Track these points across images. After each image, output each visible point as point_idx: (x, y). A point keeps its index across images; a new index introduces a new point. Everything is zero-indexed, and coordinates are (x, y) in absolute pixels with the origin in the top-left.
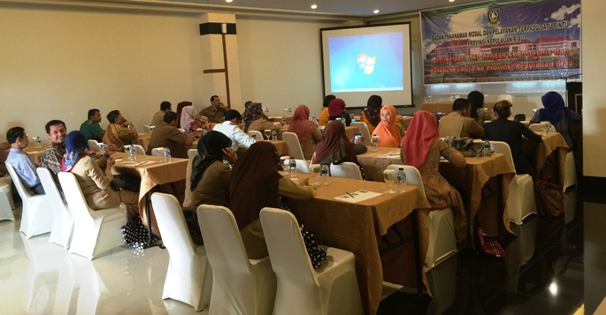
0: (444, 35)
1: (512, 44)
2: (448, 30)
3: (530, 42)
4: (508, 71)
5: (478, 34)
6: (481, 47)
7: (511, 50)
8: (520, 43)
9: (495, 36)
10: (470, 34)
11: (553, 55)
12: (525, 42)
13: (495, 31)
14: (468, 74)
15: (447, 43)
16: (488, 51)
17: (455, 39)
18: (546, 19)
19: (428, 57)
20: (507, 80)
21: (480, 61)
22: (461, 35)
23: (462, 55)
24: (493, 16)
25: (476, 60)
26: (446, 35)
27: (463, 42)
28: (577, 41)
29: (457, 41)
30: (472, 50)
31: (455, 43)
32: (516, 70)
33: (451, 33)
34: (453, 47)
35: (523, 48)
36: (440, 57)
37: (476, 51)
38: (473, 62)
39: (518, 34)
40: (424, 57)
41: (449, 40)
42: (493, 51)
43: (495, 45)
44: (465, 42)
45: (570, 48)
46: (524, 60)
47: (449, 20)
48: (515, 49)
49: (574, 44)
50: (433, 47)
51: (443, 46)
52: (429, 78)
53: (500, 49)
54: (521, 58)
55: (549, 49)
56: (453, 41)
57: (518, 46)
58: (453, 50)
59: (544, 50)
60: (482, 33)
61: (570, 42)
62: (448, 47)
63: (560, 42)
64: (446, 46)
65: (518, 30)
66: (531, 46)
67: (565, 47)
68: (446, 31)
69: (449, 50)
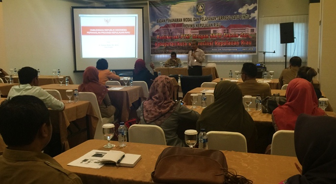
0: (165, 19)
1: (213, 28)
2: (169, 16)
3: (224, 28)
4: (210, 47)
5: (189, 20)
6: (192, 29)
7: (212, 32)
8: (218, 28)
9: (202, 22)
10: (184, 20)
11: (239, 37)
12: (222, 27)
13: (201, 18)
14: (183, 48)
15: (168, 25)
16: (197, 32)
17: (174, 23)
18: (236, 13)
19: (154, 34)
20: (209, 53)
21: (191, 39)
22: (178, 20)
23: (178, 34)
24: (200, 8)
25: (188, 38)
26: (167, 19)
27: (179, 25)
28: (255, 28)
29: (175, 24)
30: (185, 31)
32: (215, 46)
33: (170, 18)
34: (172, 29)
35: (220, 31)
36: (163, 35)
37: (188, 32)
38: (186, 40)
39: (217, 21)
40: (151, 35)
41: (169, 23)
42: (200, 32)
43: (201, 29)
44: (181, 25)
45: (250, 32)
46: (220, 40)
47: (169, 9)
48: (215, 32)
49: (252, 30)
50: (157, 27)
51: (164, 27)
52: (154, 50)
53: (205, 31)
54: (219, 38)
55: (237, 33)
56: (172, 24)
57: (217, 30)
58: (172, 31)
59: (233, 33)
60: (193, 20)
61: (250, 29)
62: (169, 28)
63: (244, 28)
64: (167, 27)
65: (217, 19)
66: (225, 30)
67: (247, 32)
68: (167, 17)
69: (169, 30)
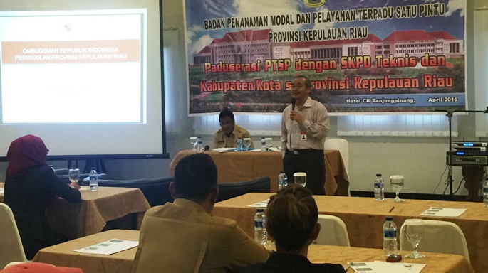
0: (225, 19)
1: (348, 42)
3: (377, 40)
4: (339, 93)
5: (286, 20)
6: (293, 45)
7: (345, 53)
8: (360, 41)
10: (273, 19)
11: (419, 66)
12: (370, 38)
13: (317, 16)
14: (269, 97)
15: (230, 34)
16: (305, 54)
17: (247, 28)
19: (198, 60)
20: (339, 110)
21: (291, 71)
22: (256, 21)
23: (259, 58)
25: (284, 69)
26: (231, 20)
27: (260, 34)
28: (460, 42)
29: (249, 32)
30: (276, 51)
31: (246, 35)
32: (353, 92)
34: (242, 44)
35: (366, 49)
36: (219, 61)
37: (283, 53)
38: (279, 74)
40: (189, 61)
42: (314, 53)
43: (316, 43)
44: (265, 34)
45: (447, 53)
46: (368, 74)
48: (353, 51)
49: (454, 47)
51: (223, 40)
52: (197, 101)
53: (325, 51)
54: (364, 69)
55: (411, 54)
56: (243, 32)
57: (358, 45)
58: (242, 49)
59: (403, 55)
60: (294, 19)
61: (447, 42)
62: (234, 43)
63: (430, 42)
64: (229, 41)
65: (357, 17)
66: (380, 47)
67: (439, 52)
69: (236, 49)
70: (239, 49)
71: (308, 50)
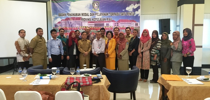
0: (66, 13)
1: (106, 22)
2: (69, 11)
3: (115, 22)
5: (87, 15)
6: (88, 22)
7: (105, 25)
9: (97, 17)
10: (82, 14)
12: (113, 21)
13: (97, 14)
17: (73, 16)
19: (56, 25)
22: (76, 14)
23: (77, 26)
24: (96, 5)
26: (68, 14)
27: (77, 18)
28: (138, 23)
29: (74, 18)
30: (83, 24)
33: (71, 13)
34: (72, 21)
35: (111, 24)
36: (64, 26)
37: (86, 24)
39: (109, 17)
40: (53, 26)
41: (69, 17)
42: (95, 25)
43: (96, 22)
44: (79, 19)
47: (69, 5)
48: (107, 25)
49: (137, 24)
50: (59, 20)
51: (65, 20)
53: (99, 24)
55: (125, 26)
56: (72, 18)
57: (109, 23)
58: (72, 23)
59: (122, 26)
60: (89, 15)
61: (135, 23)
62: (69, 21)
63: (130, 23)
64: (67, 20)
65: (109, 15)
66: (116, 24)
67: (132, 26)
68: (68, 11)
69: (70, 23)
70: (71, 23)
71: (94, 24)
